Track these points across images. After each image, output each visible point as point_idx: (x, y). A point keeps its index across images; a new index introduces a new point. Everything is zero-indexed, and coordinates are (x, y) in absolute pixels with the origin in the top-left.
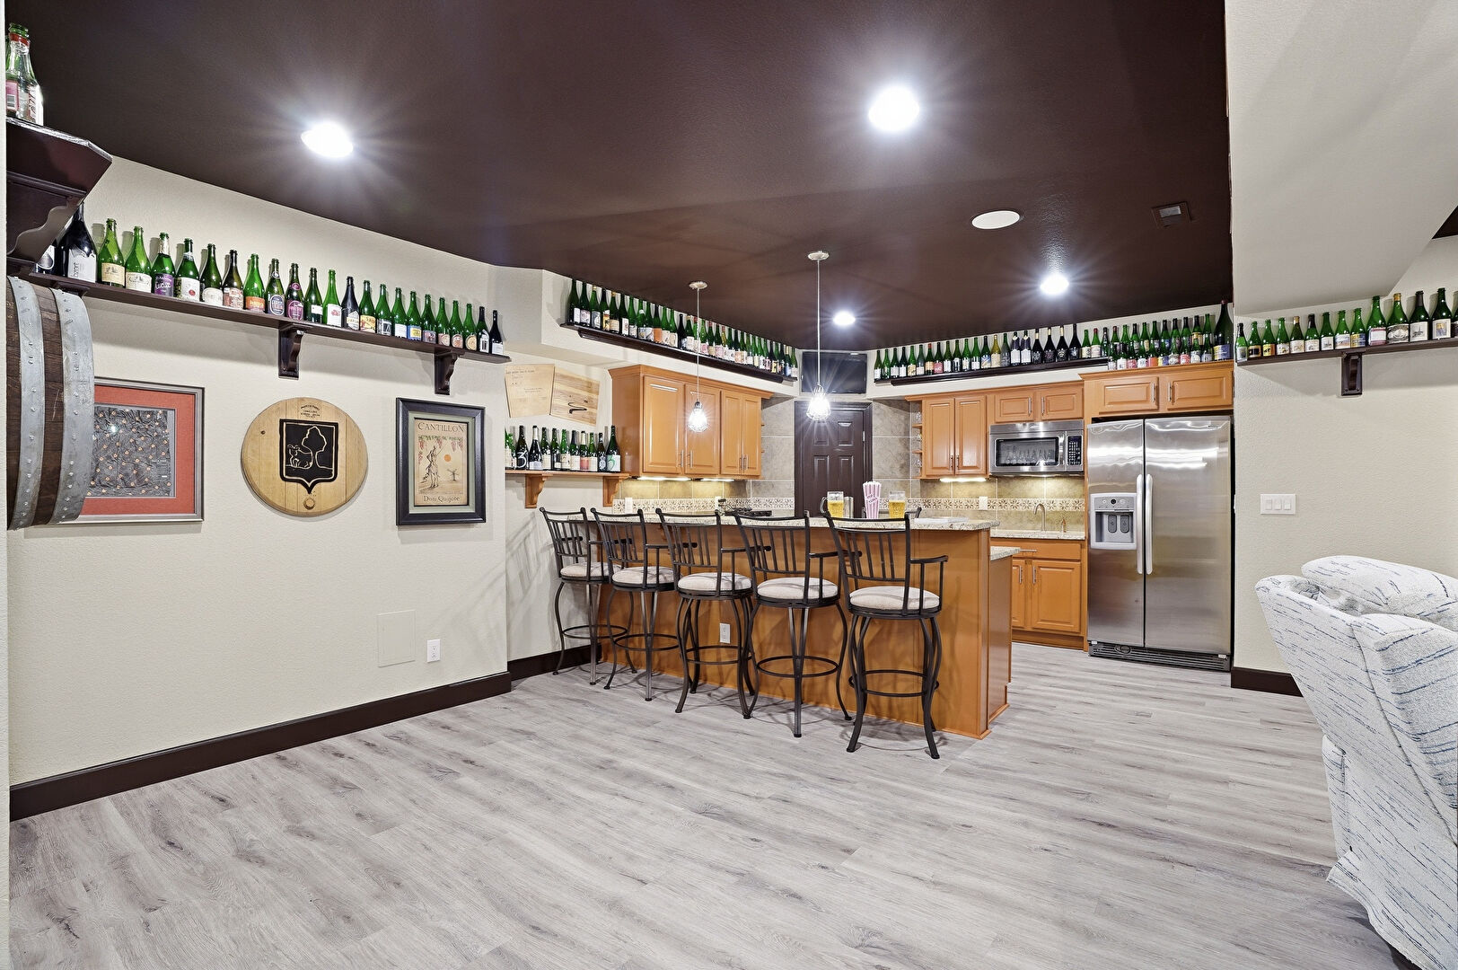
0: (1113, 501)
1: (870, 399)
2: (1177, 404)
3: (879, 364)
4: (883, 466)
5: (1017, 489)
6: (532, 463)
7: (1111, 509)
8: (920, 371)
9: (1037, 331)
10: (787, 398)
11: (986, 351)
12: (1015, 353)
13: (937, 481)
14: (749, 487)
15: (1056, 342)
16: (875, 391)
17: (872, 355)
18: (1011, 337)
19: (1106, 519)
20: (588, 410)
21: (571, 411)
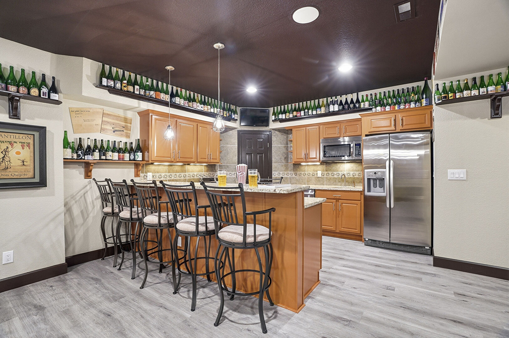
0: (375, 173)
1: (271, 129)
2: (404, 128)
3: (274, 114)
4: (277, 158)
5: (334, 168)
6: (86, 156)
7: (374, 177)
8: (291, 116)
9: (341, 97)
10: (234, 129)
11: (319, 107)
12: (331, 106)
13: (300, 164)
14: (218, 168)
15: (349, 101)
16: (273, 125)
17: (271, 109)
18: (330, 99)
19: (372, 182)
20: (125, 131)
21: (114, 132)
